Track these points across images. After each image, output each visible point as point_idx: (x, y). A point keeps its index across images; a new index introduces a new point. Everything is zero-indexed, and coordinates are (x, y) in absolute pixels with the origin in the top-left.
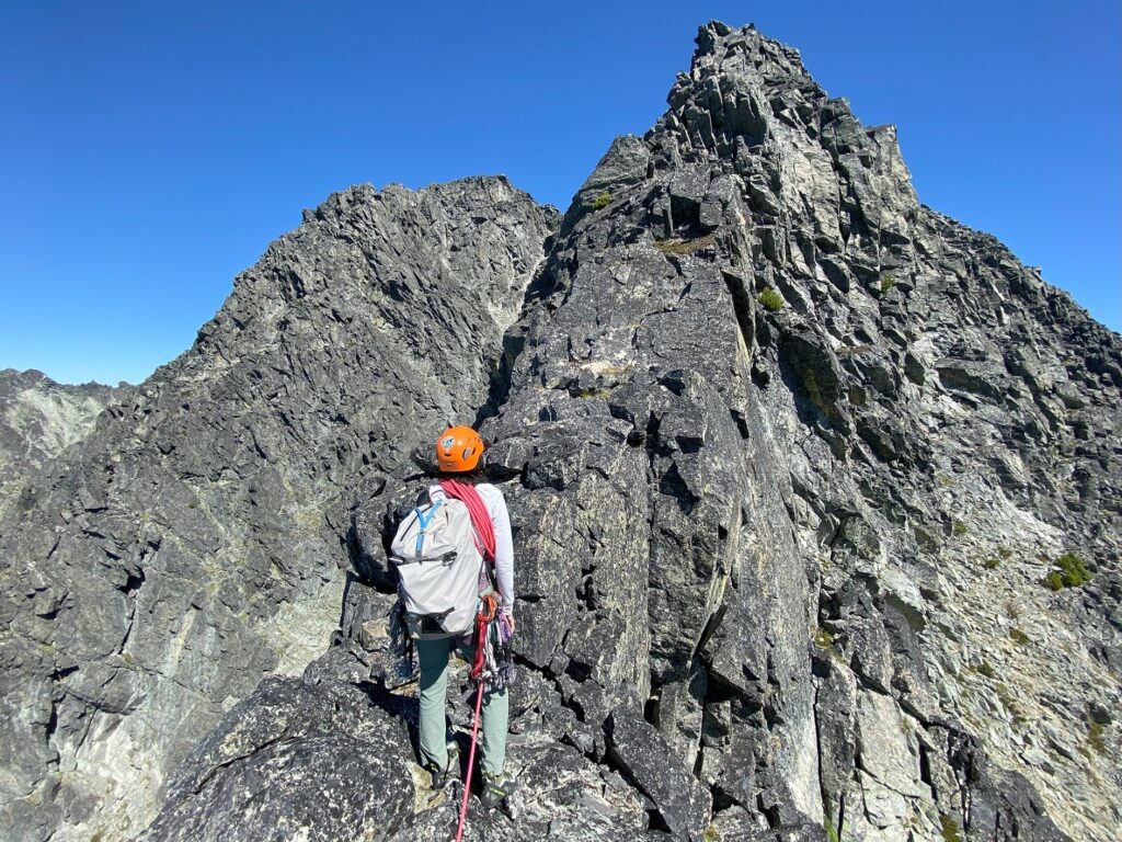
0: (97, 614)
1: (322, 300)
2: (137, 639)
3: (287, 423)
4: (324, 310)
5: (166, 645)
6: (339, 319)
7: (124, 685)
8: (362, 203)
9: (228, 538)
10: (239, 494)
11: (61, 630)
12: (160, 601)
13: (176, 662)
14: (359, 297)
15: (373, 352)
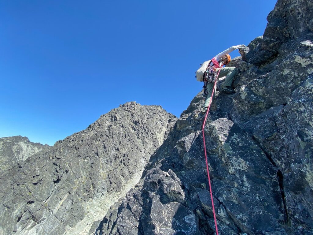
0: (46, 187)
1: (120, 122)
2: (51, 199)
3: (105, 148)
4: (120, 124)
5: (57, 203)
6: (123, 127)
7: (42, 213)
8: (133, 105)
9: (83, 175)
10: (89, 164)
11: (36, 189)
12: (62, 188)
13: (57, 210)
14: (128, 123)
15: (129, 135)
